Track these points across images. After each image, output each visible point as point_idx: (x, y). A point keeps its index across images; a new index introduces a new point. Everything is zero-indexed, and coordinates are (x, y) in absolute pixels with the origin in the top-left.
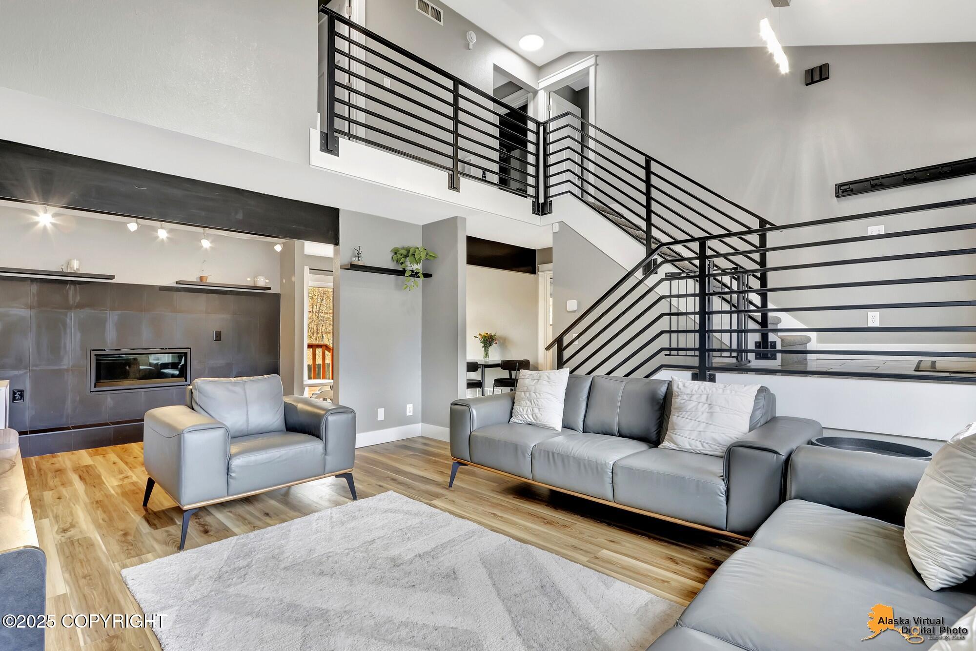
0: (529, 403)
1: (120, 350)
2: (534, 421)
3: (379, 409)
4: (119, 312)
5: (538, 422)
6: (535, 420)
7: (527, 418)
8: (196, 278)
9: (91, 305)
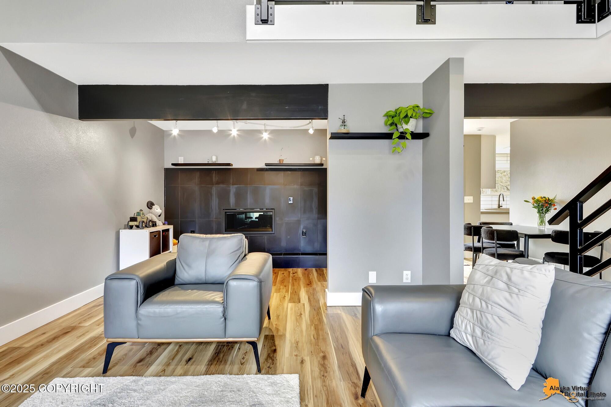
1: (236, 209)
3: (369, 272)
4: (236, 186)
8: (278, 161)
9: (223, 183)
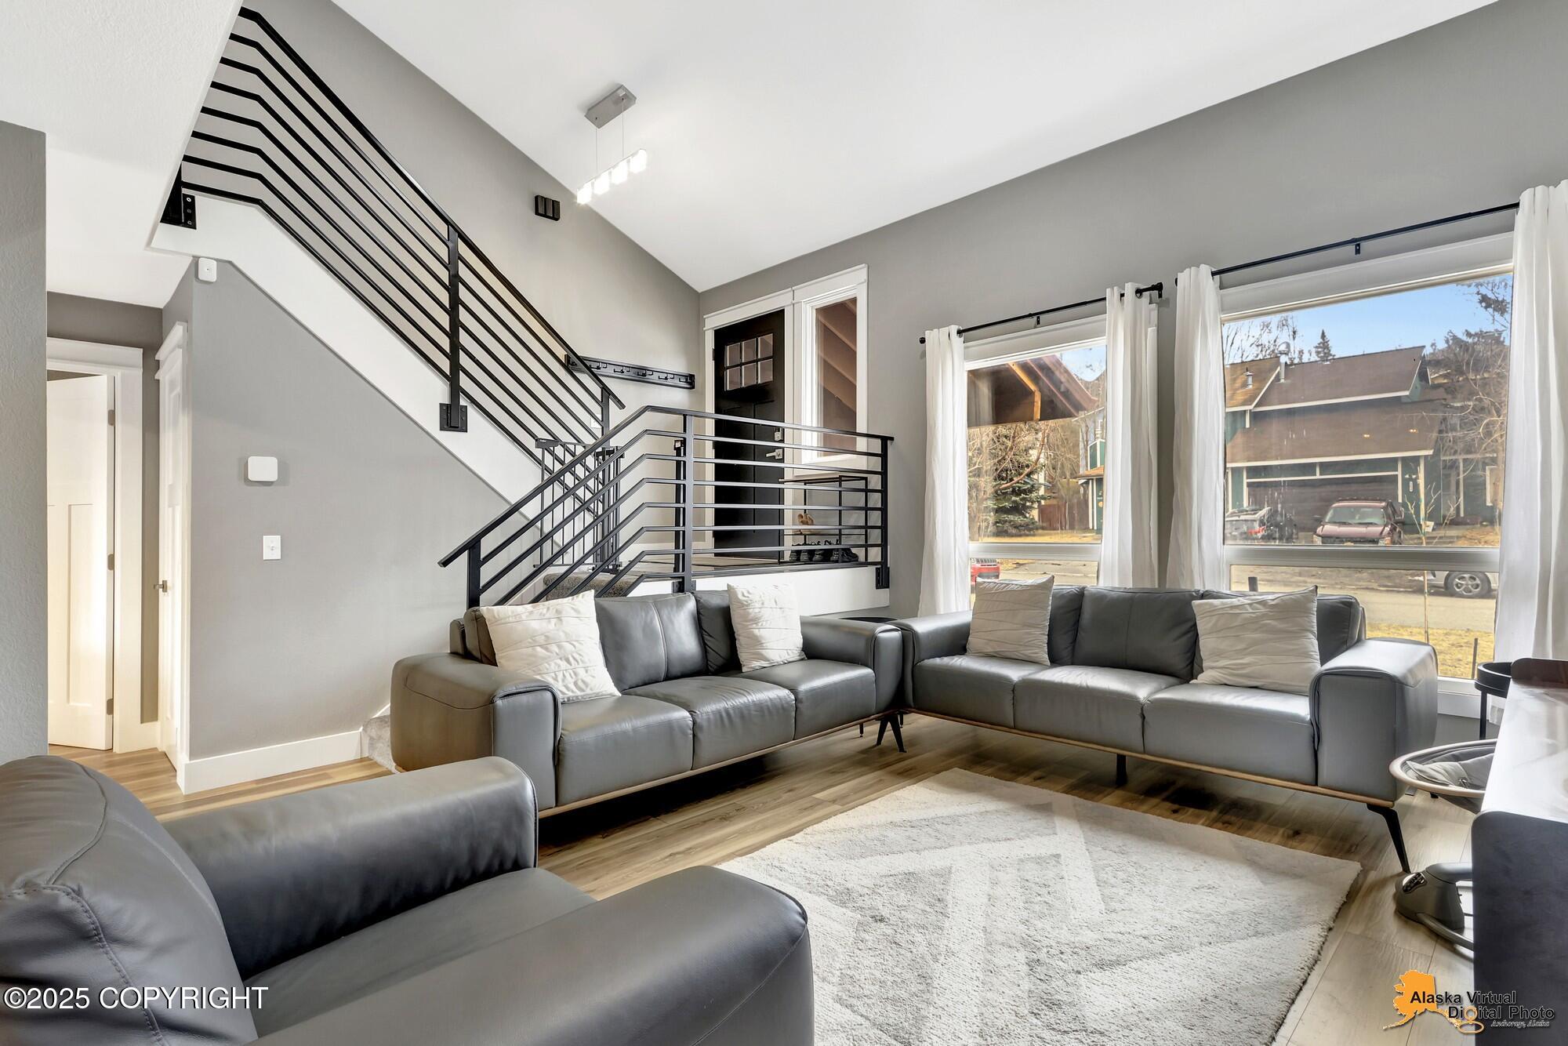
0: (563, 664)
2: (579, 693)
5: (588, 691)
6: (581, 690)
7: (566, 692)
